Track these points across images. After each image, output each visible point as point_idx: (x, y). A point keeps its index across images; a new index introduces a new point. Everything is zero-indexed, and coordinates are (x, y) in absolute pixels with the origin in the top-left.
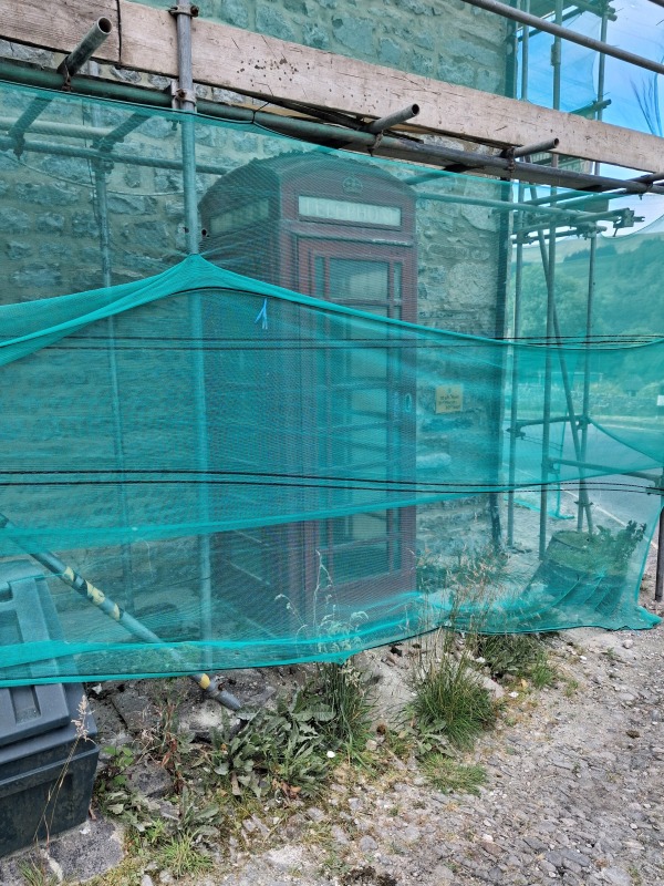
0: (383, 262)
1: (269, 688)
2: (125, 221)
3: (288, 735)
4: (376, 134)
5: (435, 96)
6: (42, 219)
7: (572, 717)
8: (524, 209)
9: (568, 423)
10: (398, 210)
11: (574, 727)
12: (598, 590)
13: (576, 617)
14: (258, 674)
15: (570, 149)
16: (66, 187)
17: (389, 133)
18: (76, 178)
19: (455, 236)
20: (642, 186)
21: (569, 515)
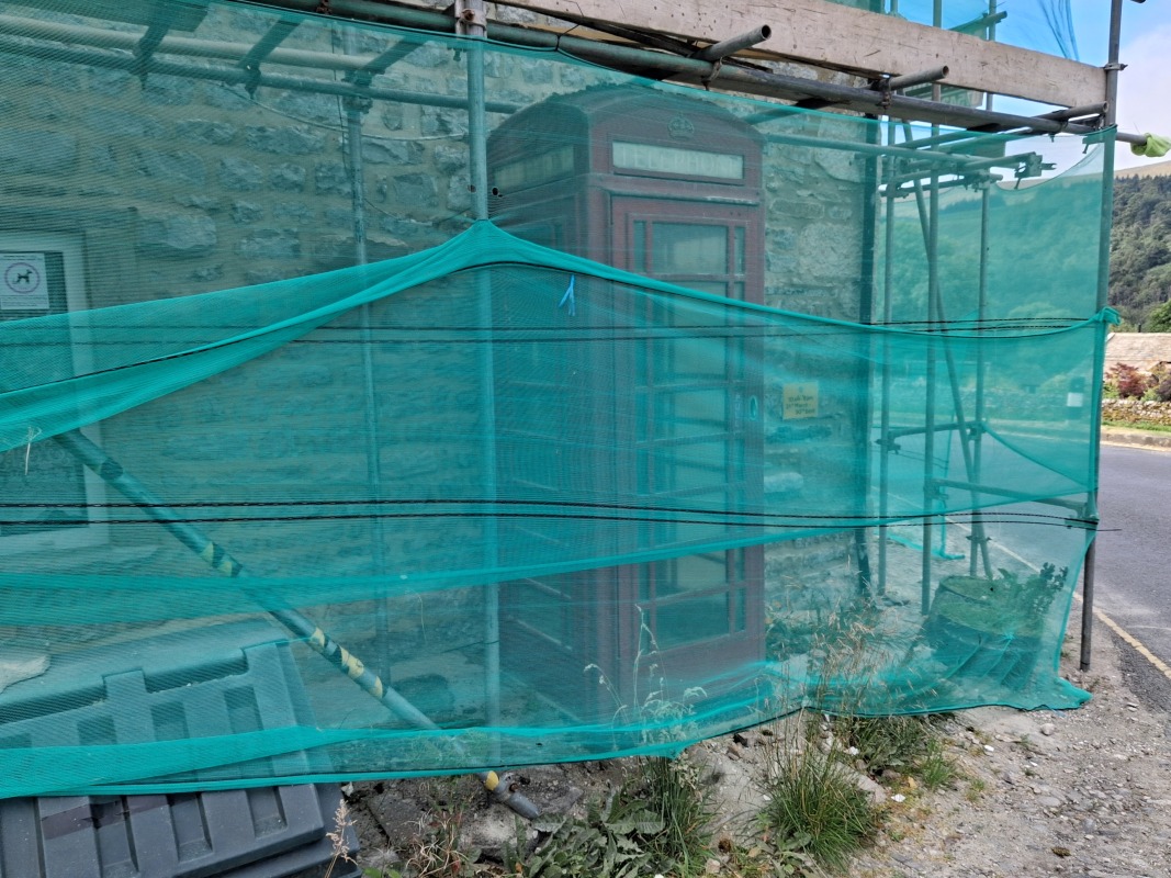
0: (721, 226)
1: (573, 789)
2: (383, 173)
3: (602, 853)
4: (713, 61)
5: (788, 14)
6: (277, 171)
7: (979, 829)
8: (896, 154)
9: (956, 433)
10: (740, 159)
11: (982, 842)
12: (1006, 656)
13: (976, 692)
14: (559, 770)
15: (962, 79)
16: (309, 132)
17: (729, 60)
18: (320, 118)
19: (807, 188)
20: (1054, 124)
21: (957, 554)
